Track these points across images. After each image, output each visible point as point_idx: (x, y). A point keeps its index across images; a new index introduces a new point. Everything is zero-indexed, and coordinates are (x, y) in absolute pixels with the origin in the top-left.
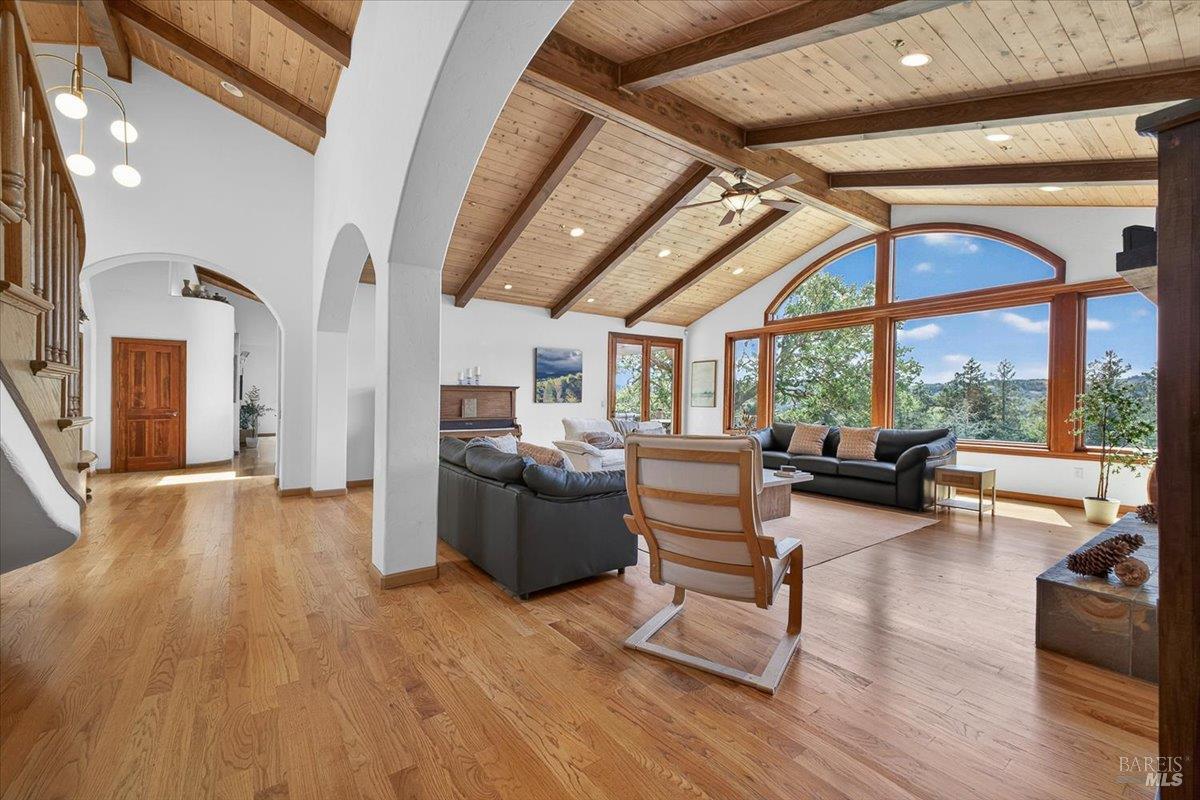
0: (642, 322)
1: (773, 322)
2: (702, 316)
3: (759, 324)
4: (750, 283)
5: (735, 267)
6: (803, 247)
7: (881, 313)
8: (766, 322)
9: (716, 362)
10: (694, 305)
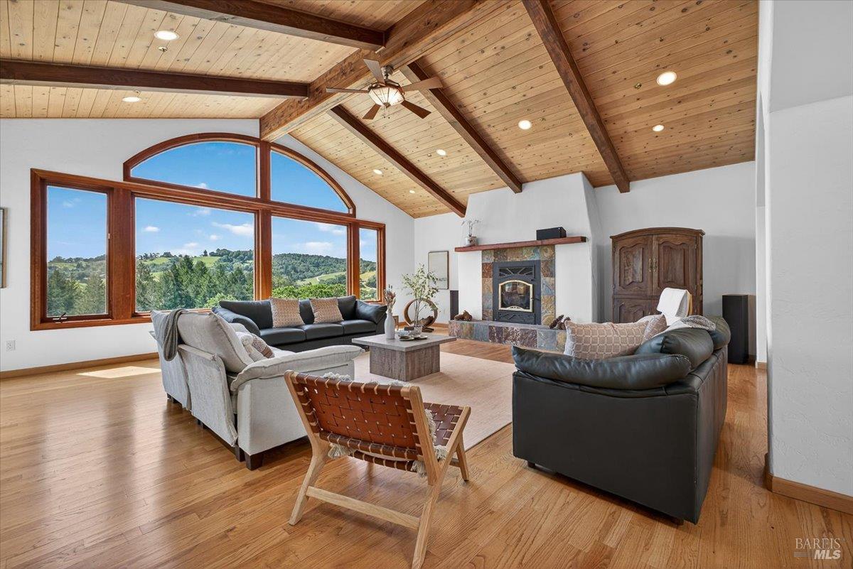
3: (117, 176)
8: (126, 176)
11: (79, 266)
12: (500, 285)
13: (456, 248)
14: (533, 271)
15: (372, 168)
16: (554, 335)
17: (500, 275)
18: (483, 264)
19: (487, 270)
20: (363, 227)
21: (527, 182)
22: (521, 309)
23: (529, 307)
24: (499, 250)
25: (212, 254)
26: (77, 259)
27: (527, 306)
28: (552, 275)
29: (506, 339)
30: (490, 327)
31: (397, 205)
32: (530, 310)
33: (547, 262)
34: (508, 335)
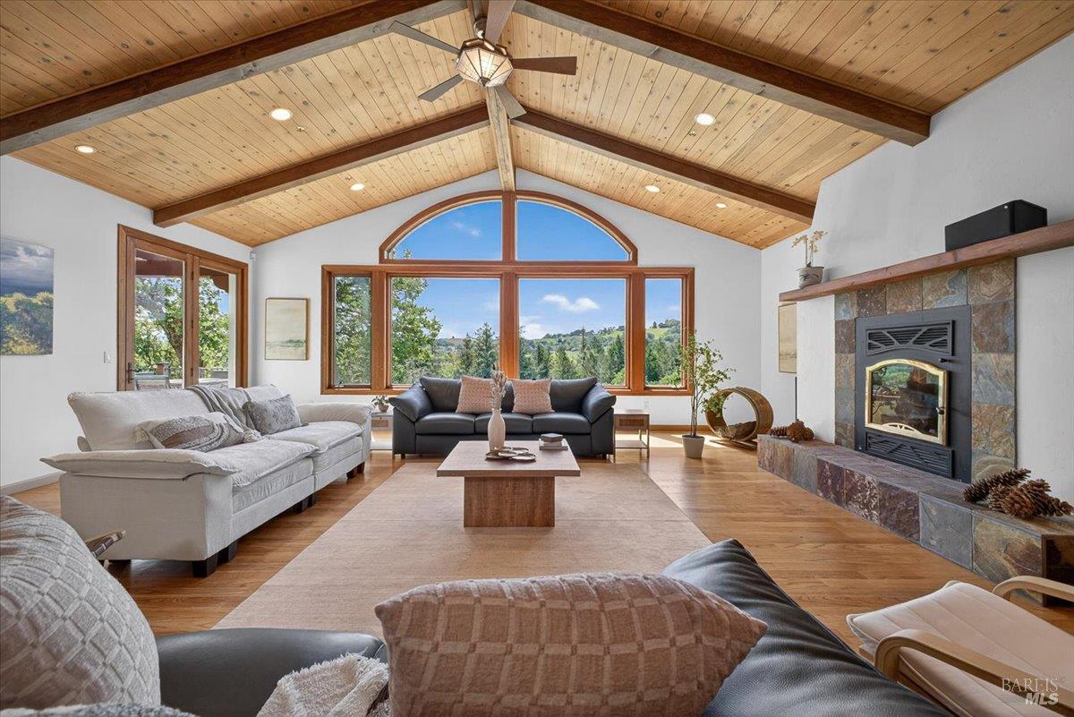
0: (184, 224)
1: (389, 261)
2: (283, 236)
3: (372, 259)
4: (363, 207)
5: (359, 179)
6: (431, 181)
7: (508, 268)
8: (381, 260)
9: (307, 301)
10: (278, 218)
11: (560, 341)
12: (869, 369)
13: (781, 295)
14: (949, 338)
15: (643, 186)
16: (968, 523)
17: (870, 346)
18: (836, 323)
19: (846, 338)
20: (650, 276)
21: (942, 106)
22: (916, 434)
23: (936, 428)
24: (868, 291)
25: (662, 326)
26: (559, 335)
27: (929, 427)
28: (1009, 345)
29: (849, 498)
30: (821, 464)
31: (719, 233)
32: (939, 439)
33: (989, 312)
34: (853, 490)
